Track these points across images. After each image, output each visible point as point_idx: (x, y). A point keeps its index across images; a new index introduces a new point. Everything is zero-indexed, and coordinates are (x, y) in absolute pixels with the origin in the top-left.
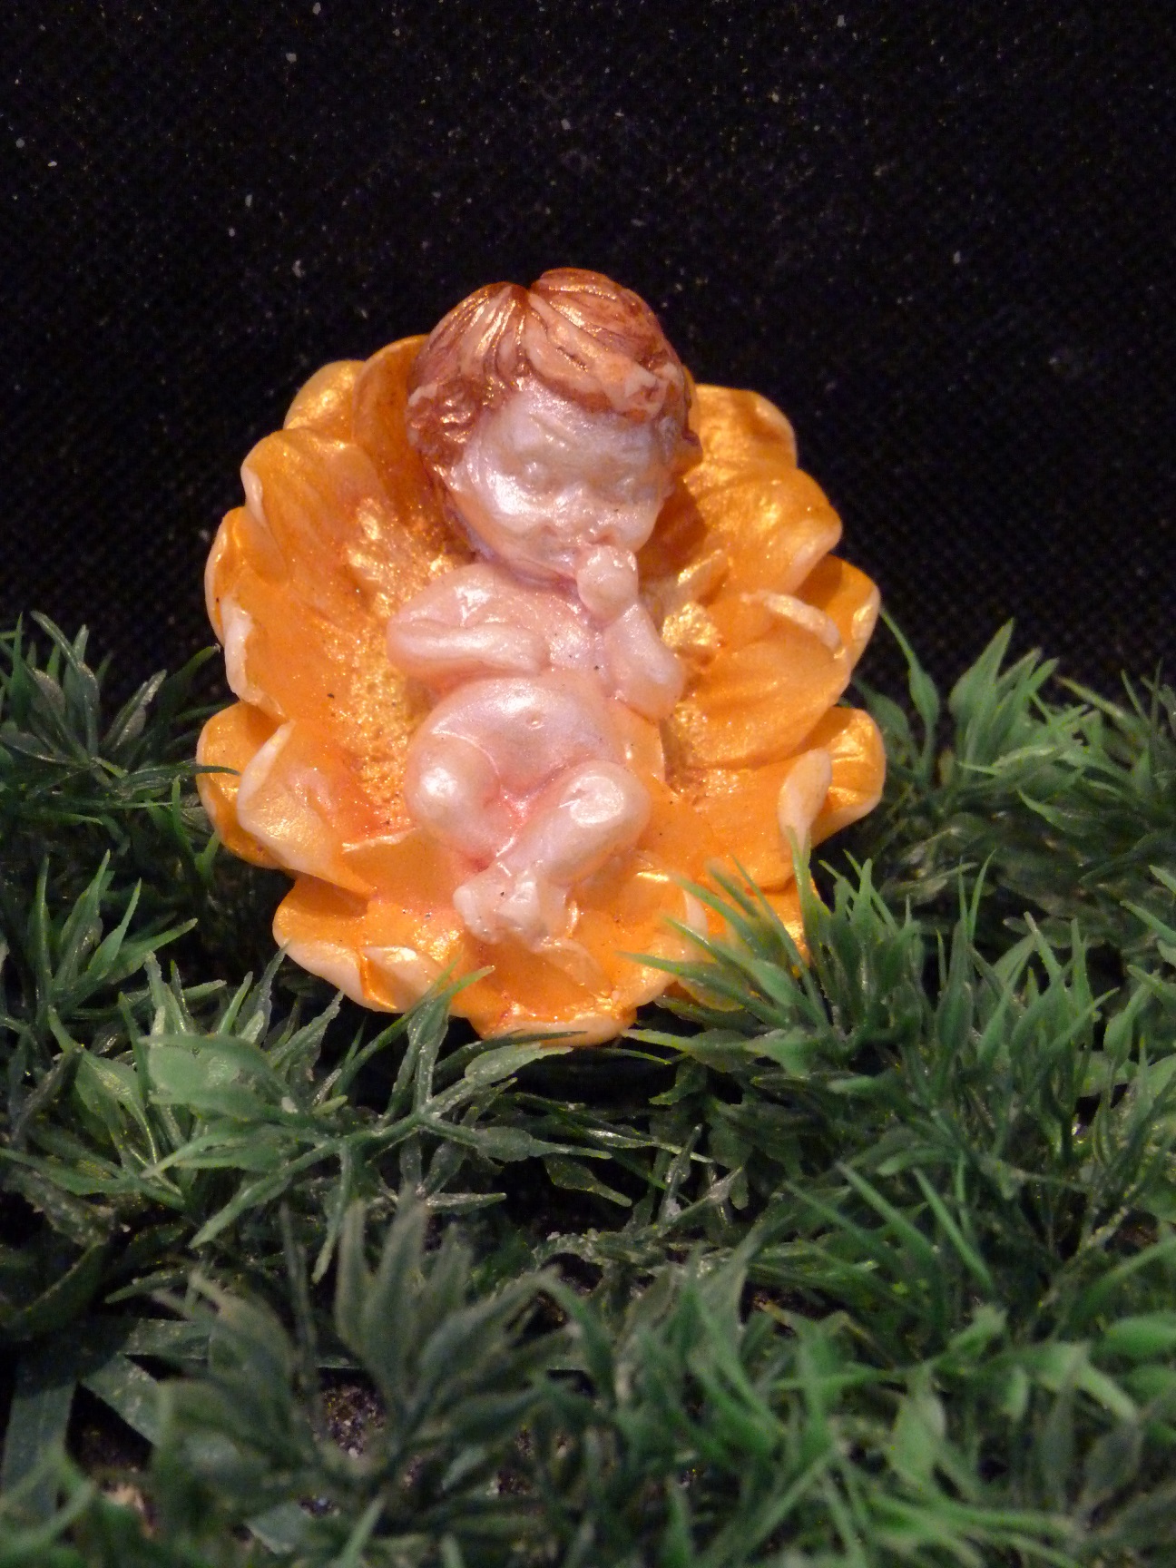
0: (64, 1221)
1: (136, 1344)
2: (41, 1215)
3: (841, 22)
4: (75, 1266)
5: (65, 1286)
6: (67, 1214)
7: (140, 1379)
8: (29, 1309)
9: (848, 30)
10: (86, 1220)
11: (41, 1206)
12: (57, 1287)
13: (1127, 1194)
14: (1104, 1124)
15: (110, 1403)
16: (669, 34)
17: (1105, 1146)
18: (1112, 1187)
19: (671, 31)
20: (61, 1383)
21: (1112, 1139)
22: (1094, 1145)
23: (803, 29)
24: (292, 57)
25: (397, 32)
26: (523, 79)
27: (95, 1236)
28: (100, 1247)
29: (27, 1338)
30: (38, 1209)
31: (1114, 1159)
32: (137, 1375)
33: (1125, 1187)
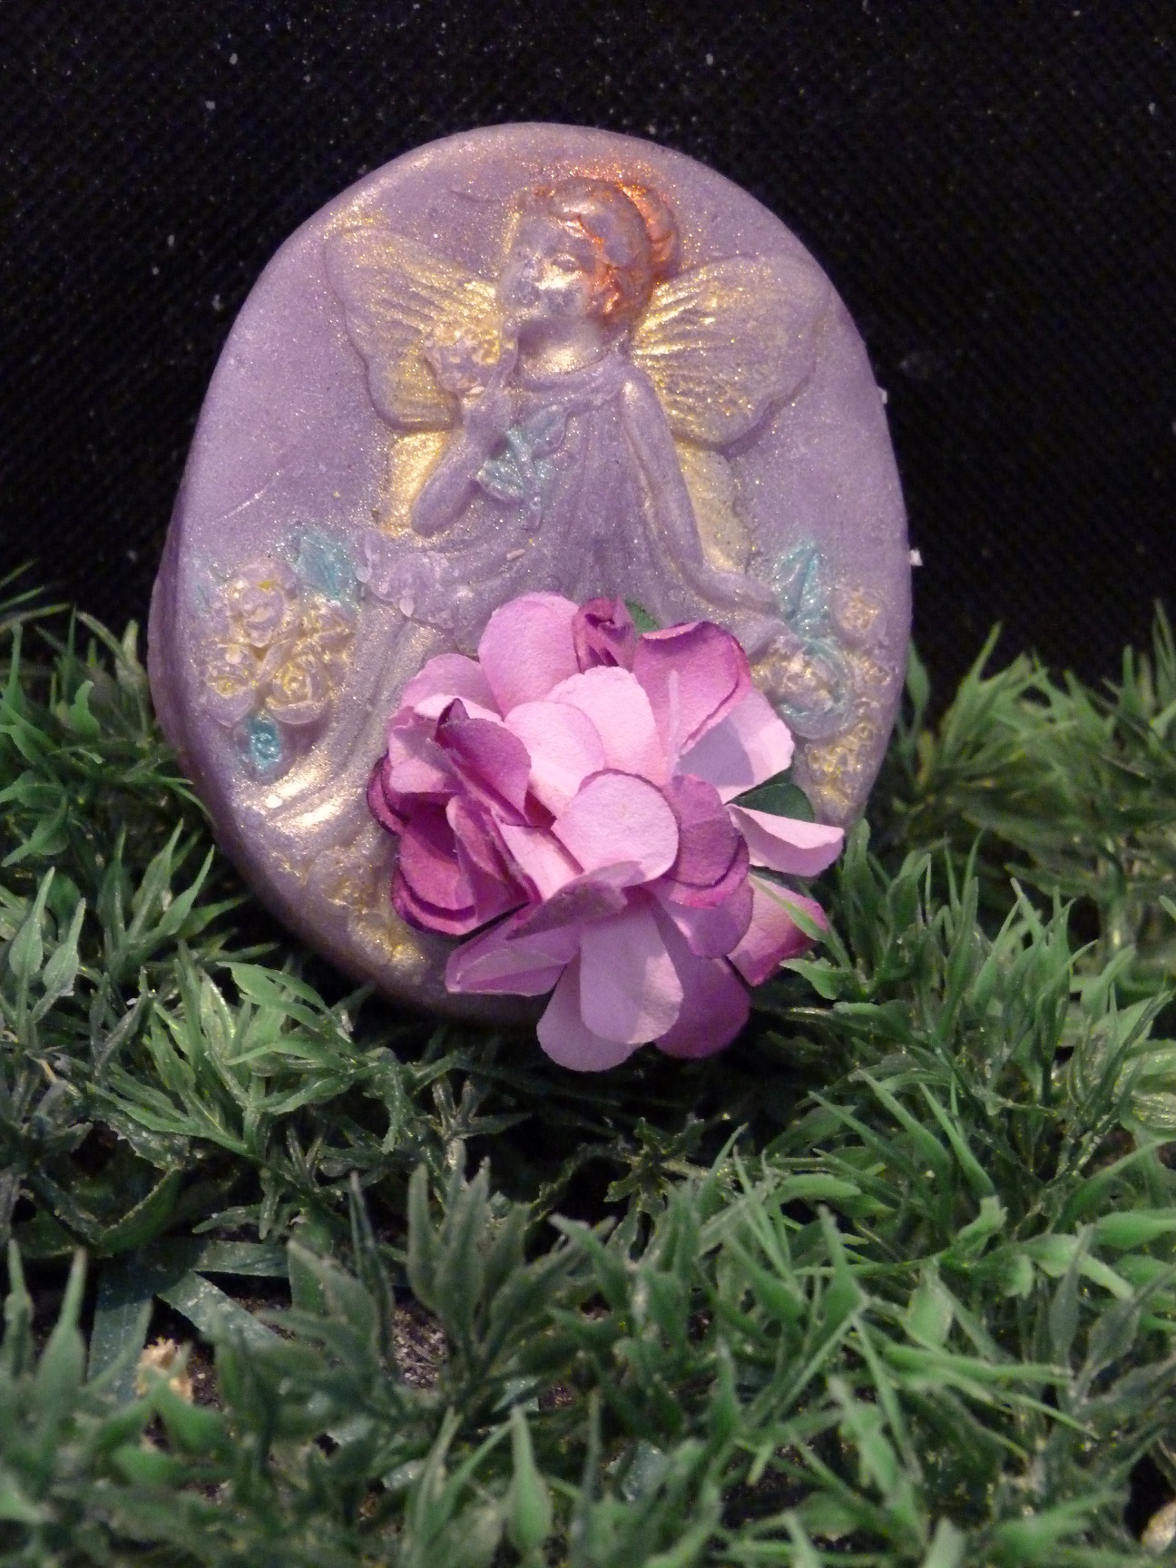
0: (144, 1147)
1: (206, 1262)
2: (125, 1142)
3: (710, 59)
4: (156, 1188)
5: (146, 1206)
6: (147, 1141)
7: (210, 1292)
8: (113, 1227)
9: (717, 66)
10: (165, 1147)
11: (124, 1134)
12: (140, 1207)
13: (1099, 1125)
14: (1077, 1067)
15: (184, 1313)
16: (555, 73)
17: (1079, 1084)
18: (1086, 1118)
19: (558, 70)
20: (138, 1298)
21: (1084, 1080)
22: (1068, 1088)
23: (677, 67)
24: (211, 105)
25: (308, 79)
26: (423, 118)
27: (173, 1161)
28: (177, 1172)
29: (110, 1255)
30: (121, 1137)
31: (1087, 1097)
32: (207, 1289)
33: (1098, 1117)
